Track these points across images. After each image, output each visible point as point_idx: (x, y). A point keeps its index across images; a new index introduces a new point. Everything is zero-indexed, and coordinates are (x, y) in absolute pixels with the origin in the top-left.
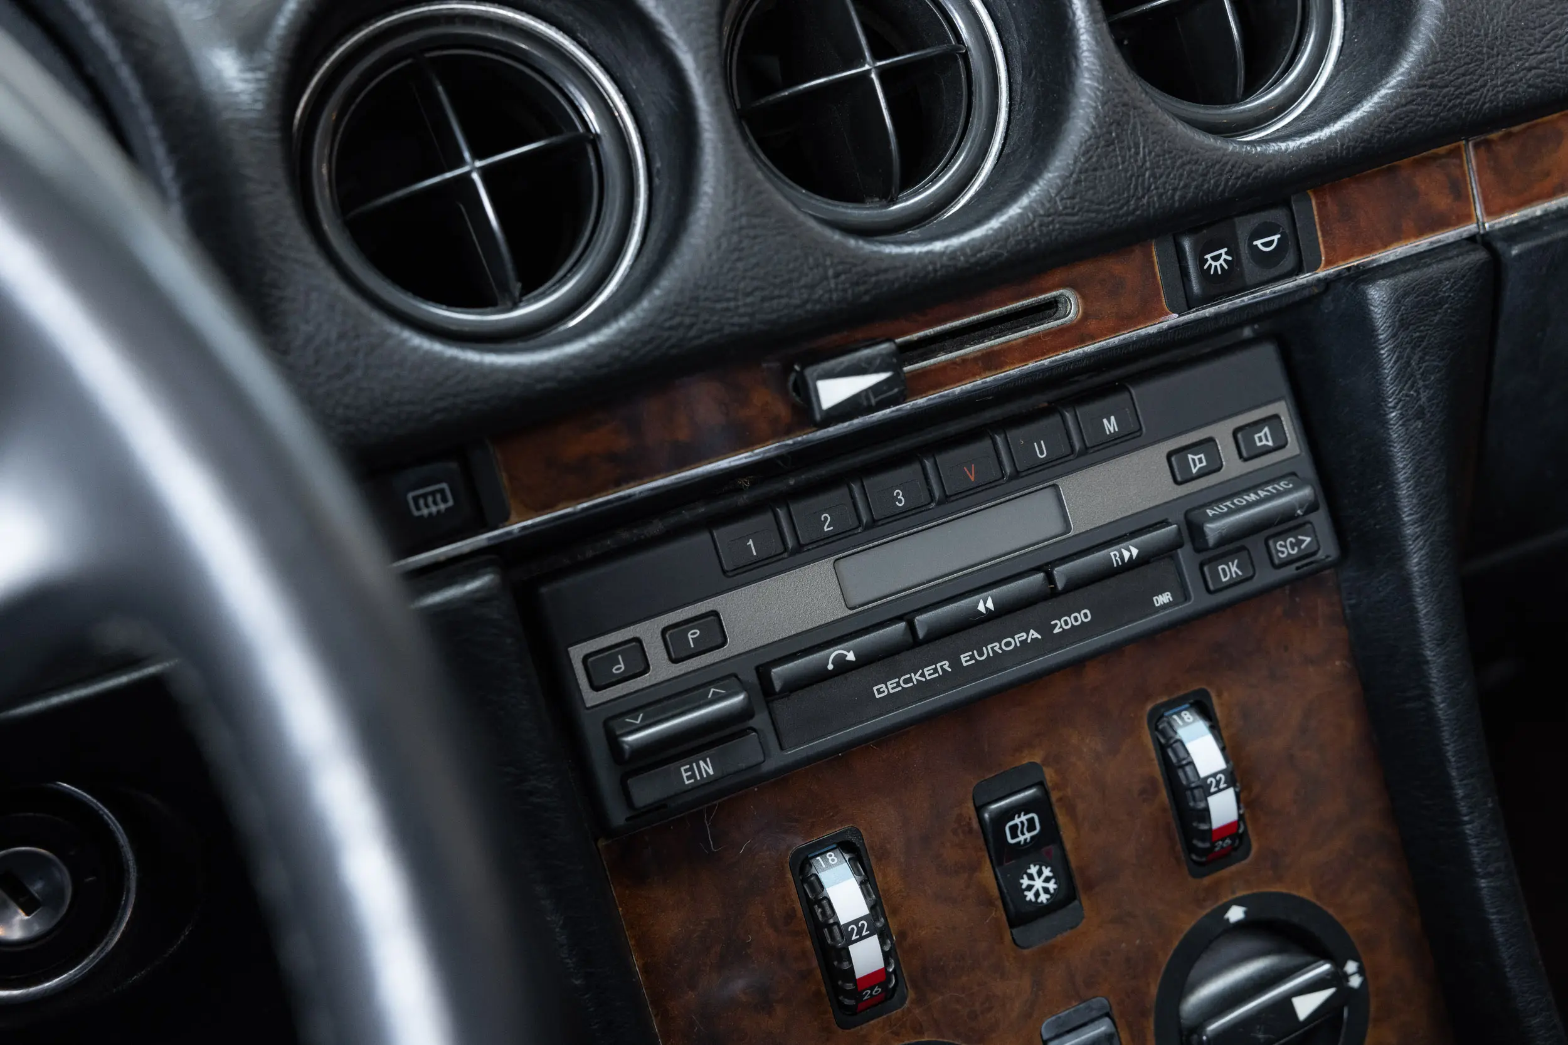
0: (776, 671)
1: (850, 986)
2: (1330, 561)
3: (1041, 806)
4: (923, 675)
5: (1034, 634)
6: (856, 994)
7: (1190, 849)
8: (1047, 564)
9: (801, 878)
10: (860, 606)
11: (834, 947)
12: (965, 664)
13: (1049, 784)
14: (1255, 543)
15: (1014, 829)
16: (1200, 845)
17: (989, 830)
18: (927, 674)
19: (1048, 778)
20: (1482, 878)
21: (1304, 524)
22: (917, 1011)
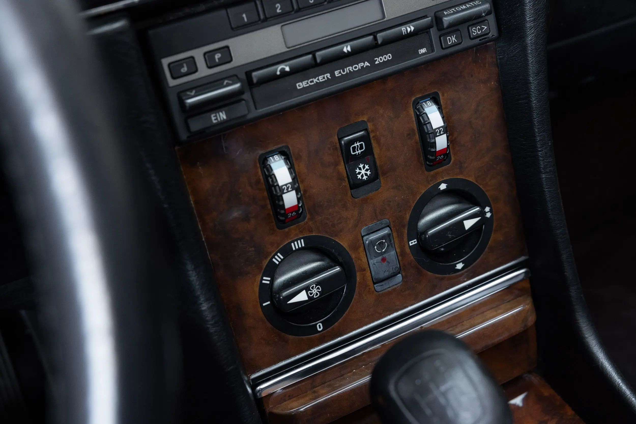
0: (254, 74)
1: (283, 212)
2: (494, 38)
3: (366, 139)
4: (318, 79)
5: (367, 64)
6: (285, 215)
7: (426, 159)
8: (374, 33)
9: (263, 166)
10: (292, 47)
11: (276, 195)
12: (337, 76)
13: (370, 130)
14: (463, 28)
15: (354, 148)
16: (431, 157)
17: (344, 148)
18: (320, 79)
19: (369, 127)
20: (543, 174)
21: (484, 21)
22: (310, 223)
